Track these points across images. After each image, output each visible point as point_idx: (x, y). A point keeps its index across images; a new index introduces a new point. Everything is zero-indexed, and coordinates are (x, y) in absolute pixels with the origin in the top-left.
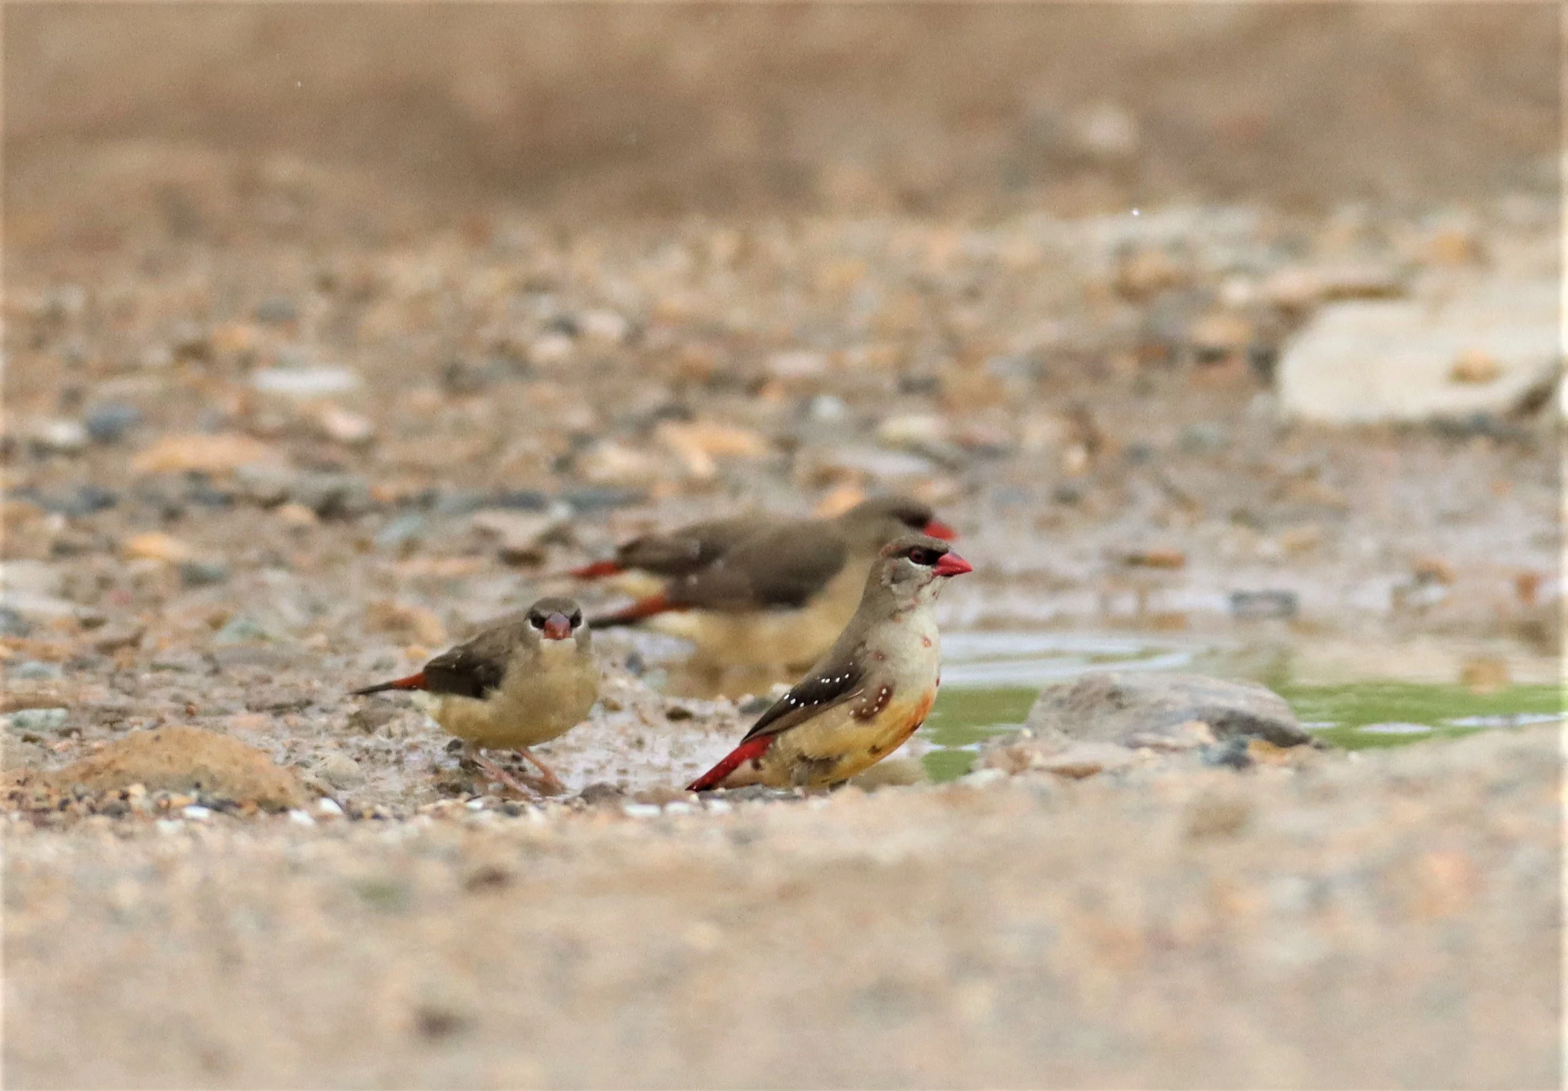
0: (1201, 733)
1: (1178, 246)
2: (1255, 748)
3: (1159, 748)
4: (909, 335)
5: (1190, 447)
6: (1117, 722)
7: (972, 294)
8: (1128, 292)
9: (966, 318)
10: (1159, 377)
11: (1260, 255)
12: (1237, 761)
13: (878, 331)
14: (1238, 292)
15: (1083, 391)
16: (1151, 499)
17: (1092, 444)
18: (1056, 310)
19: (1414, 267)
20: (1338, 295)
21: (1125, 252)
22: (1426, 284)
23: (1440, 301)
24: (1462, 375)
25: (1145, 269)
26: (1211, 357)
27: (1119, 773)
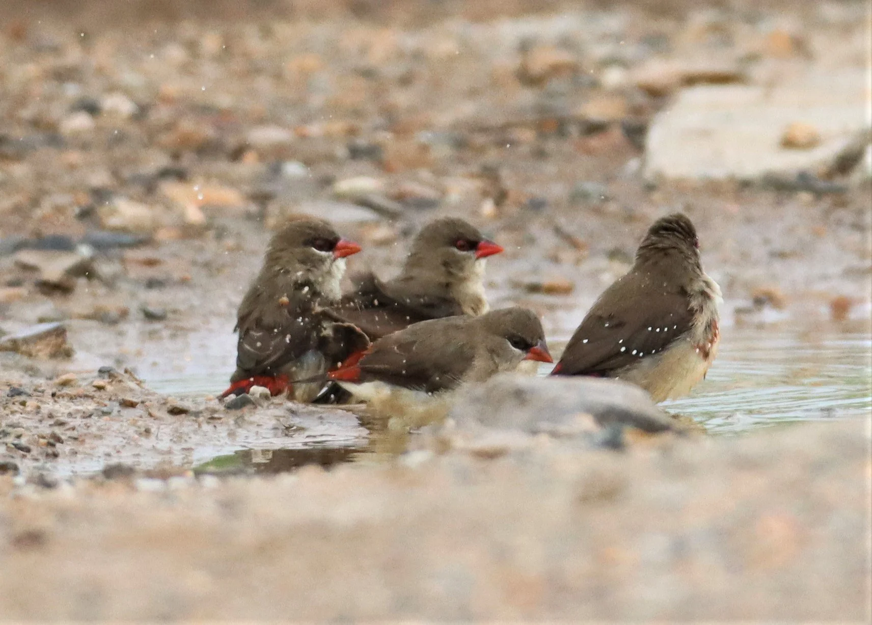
0: (586, 423)
1: (566, 43)
2: (629, 435)
3: (554, 434)
4: (357, 113)
5: (578, 198)
6: (521, 415)
7: (405, 81)
8: (527, 79)
9: (401, 98)
10: (551, 145)
11: (629, 50)
12: (614, 444)
13: (332, 109)
14: (613, 77)
15: (492, 156)
16: (547, 240)
17: (501, 198)
18: (473, 93)
19: (752, 58)
20: (691, 81)
21: (525, 47)
22: (759, 72)
23: (771, 85)
24: (789, 143)
25: (541, 60)
26: (594, 129)
27: (523, 455)
